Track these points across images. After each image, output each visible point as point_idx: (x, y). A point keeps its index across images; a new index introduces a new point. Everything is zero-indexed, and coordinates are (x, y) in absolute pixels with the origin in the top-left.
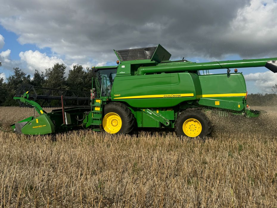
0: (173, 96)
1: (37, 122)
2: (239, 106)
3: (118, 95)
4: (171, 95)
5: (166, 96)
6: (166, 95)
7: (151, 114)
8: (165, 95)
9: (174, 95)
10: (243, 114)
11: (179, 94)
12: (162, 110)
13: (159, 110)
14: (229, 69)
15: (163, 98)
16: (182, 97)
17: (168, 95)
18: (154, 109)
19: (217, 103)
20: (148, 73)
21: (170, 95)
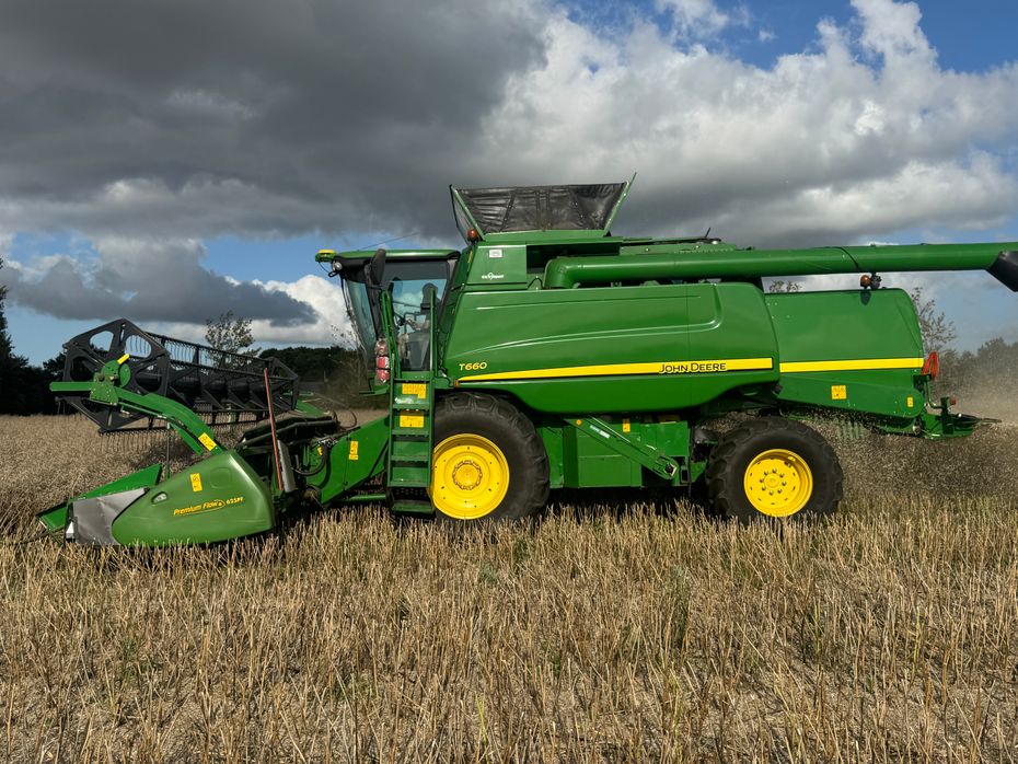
0: (695, 367)
1: (197, 486)
2: (910, 403)
3: (476, 366)
4: (689, 366)
5: (669, 369)
6: (672, 364)
7: (607, 436)
8: (666, 364)
9: (699, 363)
10: (914, 428)
11: (719, 362)
12: (642, 422)
13: (631, 422)
14: (877, 274)
15: (657, 374)
16: (729, 371)
17: (677, 364)
18: (616, 417)
19: (839, 393)
20: (588, 281)
21: (684, 364)
